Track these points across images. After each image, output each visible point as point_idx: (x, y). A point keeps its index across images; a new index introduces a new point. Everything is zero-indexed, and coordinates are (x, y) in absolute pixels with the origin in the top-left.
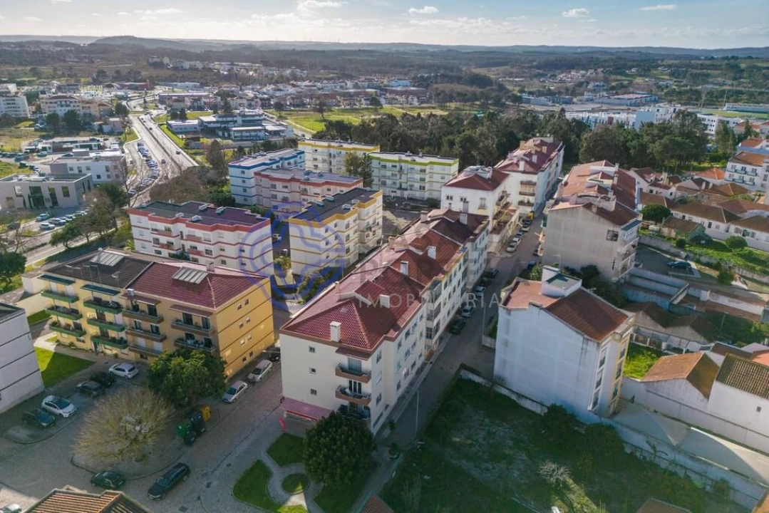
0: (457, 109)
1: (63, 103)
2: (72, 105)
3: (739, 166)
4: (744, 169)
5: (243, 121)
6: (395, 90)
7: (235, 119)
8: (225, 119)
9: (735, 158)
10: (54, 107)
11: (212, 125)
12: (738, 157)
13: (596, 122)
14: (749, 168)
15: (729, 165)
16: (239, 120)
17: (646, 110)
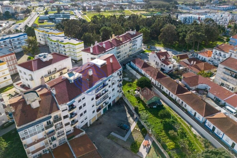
0: (153, 11)
1: (7, 8)
2: (10, 9)
3: (218, 52)
4: (220, 53)
5: (63, 16)
6: (135, 4)
7: (60, 15)
8: (56, 15)
9: (218, 47)
10: (4, 10)
11: (52, 17)
12: (219, 47)
13: (194, 19)
14: (222, 53)
15: (214, 50)
16: (61, 15)
17: (209, 15)
